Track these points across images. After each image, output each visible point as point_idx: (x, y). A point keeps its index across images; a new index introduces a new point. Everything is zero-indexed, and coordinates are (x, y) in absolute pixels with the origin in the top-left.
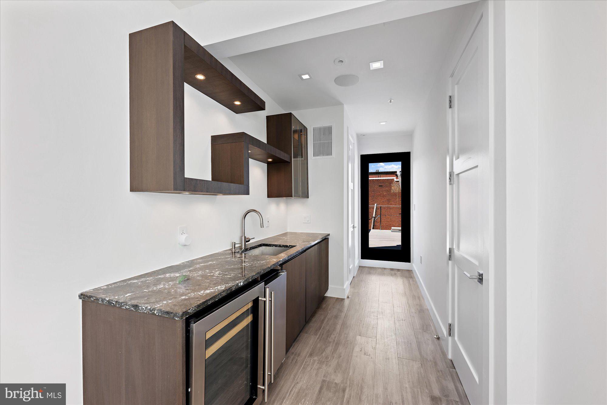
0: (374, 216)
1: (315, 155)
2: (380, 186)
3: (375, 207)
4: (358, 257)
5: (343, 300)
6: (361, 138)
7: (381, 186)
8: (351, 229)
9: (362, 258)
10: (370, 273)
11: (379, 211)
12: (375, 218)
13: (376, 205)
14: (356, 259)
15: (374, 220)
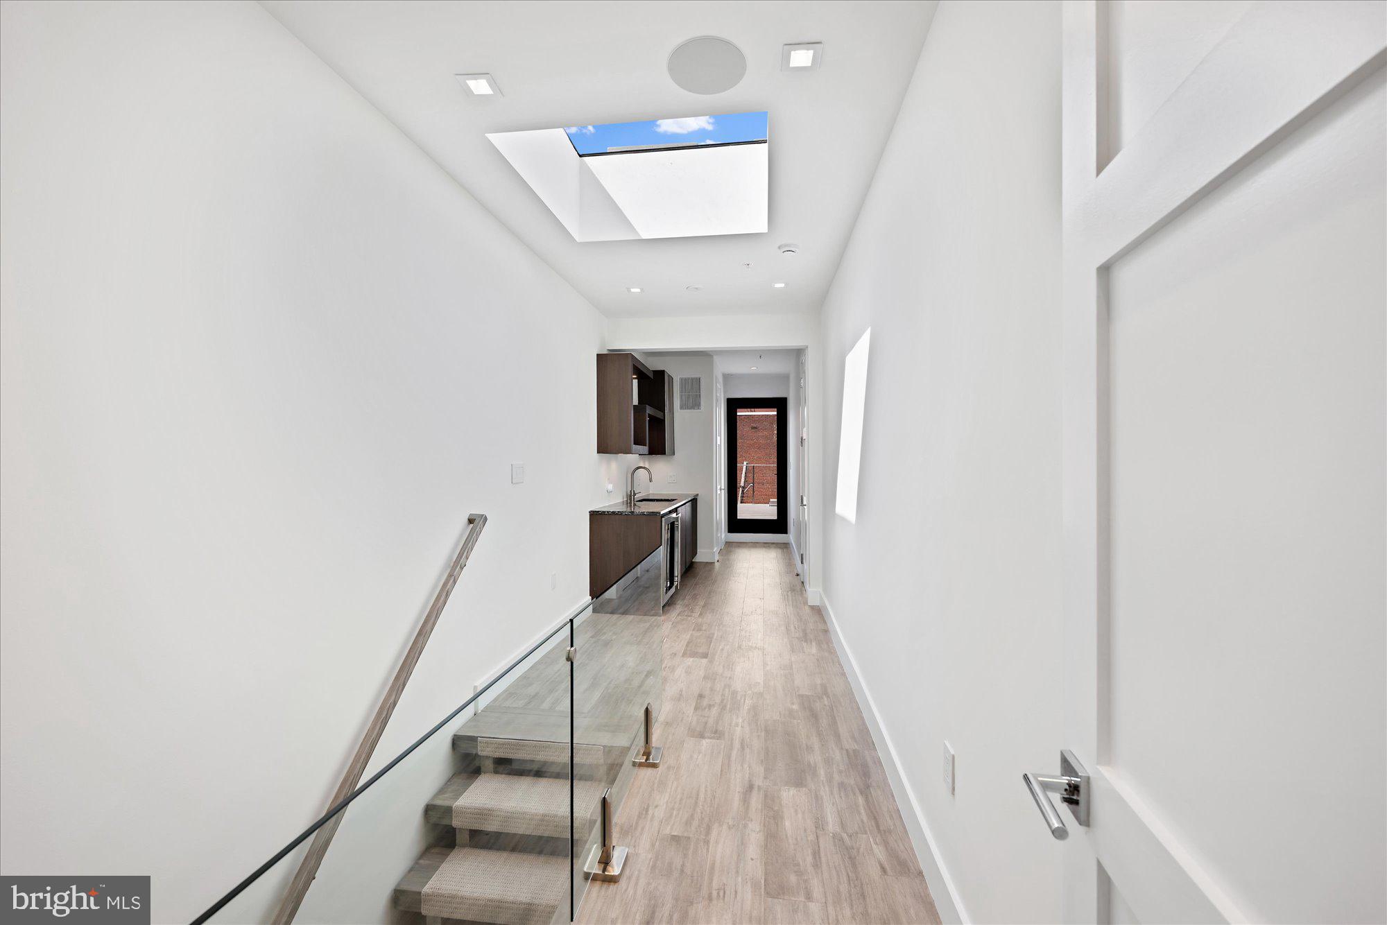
0: (742, 484)
1: (681, 408)
2: (753, 428)
3: (744, 467)
4: (725, 531)
5: (712, 563)
6: (727, 378)
7: (756, 428)
8: (719, 492)
9: (729, 532)
10: (739, 547)
11: (751, 475)
12: (743, 488)
13: (745, 463)
14: (722, 533)
15: (743, 491)
